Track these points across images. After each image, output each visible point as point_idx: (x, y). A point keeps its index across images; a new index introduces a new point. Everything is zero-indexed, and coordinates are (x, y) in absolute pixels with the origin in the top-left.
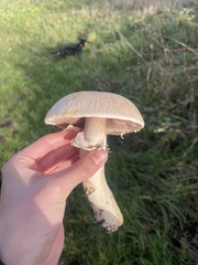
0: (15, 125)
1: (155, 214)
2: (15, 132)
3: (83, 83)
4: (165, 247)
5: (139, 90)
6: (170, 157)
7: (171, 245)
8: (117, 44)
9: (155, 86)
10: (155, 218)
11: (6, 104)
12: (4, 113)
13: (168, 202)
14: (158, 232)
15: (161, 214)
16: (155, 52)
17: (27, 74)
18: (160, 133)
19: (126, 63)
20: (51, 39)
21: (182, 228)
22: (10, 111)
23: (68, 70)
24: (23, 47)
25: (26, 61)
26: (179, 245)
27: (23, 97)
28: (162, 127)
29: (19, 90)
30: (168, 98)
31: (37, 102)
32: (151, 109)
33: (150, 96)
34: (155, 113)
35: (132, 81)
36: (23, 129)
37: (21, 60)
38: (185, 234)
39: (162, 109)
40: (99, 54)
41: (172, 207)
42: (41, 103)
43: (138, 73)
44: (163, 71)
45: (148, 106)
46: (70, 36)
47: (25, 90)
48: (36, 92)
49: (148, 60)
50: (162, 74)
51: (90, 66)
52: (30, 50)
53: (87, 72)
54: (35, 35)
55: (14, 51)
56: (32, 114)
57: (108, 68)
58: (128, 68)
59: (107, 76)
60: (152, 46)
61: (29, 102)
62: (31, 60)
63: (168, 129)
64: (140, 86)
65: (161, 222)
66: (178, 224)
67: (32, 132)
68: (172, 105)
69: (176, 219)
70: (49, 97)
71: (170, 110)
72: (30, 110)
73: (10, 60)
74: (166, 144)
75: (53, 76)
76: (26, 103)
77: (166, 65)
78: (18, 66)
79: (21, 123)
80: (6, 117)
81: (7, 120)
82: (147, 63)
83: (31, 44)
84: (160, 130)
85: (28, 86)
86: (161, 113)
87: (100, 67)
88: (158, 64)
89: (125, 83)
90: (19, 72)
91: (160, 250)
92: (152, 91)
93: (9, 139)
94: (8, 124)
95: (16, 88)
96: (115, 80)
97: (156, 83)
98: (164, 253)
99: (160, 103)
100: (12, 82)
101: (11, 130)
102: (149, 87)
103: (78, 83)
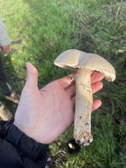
0: (24, 42)
1: (107, 105)
2: (24, 48)
3: (70, 15)
4: (110, 123)
5: (109, 23)
6: (123, 71)
7: (114, 122)
9: (121, 21)
10: (106, 107)
11: (18, 28)
12: (17, 34)
13: (116, 98)
15: (111, 105)
17: (32, 7)
19: (102, 3)
21: (122, 114)
22: (20, 33)
23: (60, 5)
26: (119, 123)
27: (29, 24)
29: (26, 19)
31: (38, 28)
32: (115, 38)
33: (117, 28)
34: (118, 41)
35: (105, 16)
36: (29, 46)
38: (124, 117)
39: (123, 38)
41: (119, 102)
42: (41, 29)
43: (110, 10)
45: (114, 36)
47: (30, 19)
48: (38, 22)
53: (73, 7)
56: (34, 36)
57: (89, 5)
58: (103, 6)
59: (87, 12)
61: (33, 28)
64: (110, 20)
65: (110, 110)
66: (121, 112)
67: (34, 48)
69: (119, 109)
70: (46, 25)
72: (33, 33)
75: (49, 9)
76: (30, 29)
79: (27, 41)
80: (18, 36)
81: (19, 39)
82: (118, 4)
84: (120, 51)
85: (32, 16)
86: (122, 41)
87: (83, 5)
89: (100, 18)
90: (26, 6)
91: (107, 124)
92: (118, 25)
93: (20, 52)
94: (19, 42)
95: (24, 17)
96: (93, 15)
97: (122, 18)
98: (109, 126)
99: (123, 34)
100: (22, 12)
101: (22, 46)
102: (117, 21)
103: (66, 16)
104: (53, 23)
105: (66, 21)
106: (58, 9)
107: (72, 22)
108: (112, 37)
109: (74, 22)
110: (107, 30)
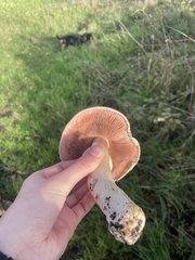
0: (16, 115)
1: (153, 203)
2: (16, 122)
3: (83, 73)
4: (162, 234)
5: (139, 81)
6: (169, 148)
7: (169, 233)
8: (117, 35)
9: (155, 77)
10: (152, 207)
11: (6, 93)
12: (5, 103)
13: (165, 191)
14: (156, 220)
15: (159, 203)
16: (156, 43)
17: (27, 65)
18: (160, 123)
19: (127, 54)
20: (51, 29)
21: (179, 217)
22: (10, 100)
23: (68, 60)
24: (23, 37)
25: (26, 51)
26: (176, 233)
27: (23, 87)
28: (162, 117)
29: (19, 80)
30: (168, 89)
31: (37, 92)
32: (151, 100)
33: (151, 87)
34: (155, 104)
35: (132, 72)
36: (24, 119)
37: (22, 50)
38: (182, 222)
39: (162, 100)
40: (99, 45)
41: (171, 197)
42: (41, 94)
43: (139, 64)
44: (164, 62)
45: (148, 97)
46: (70, 26)
47: (25, 80)
48: (37, 83)
49: (149, 51)
50: (163, 64)
51: (90, 56)
52: (30, 40)
53: (87, 62)
54: (35, 25)
55: (14, 41)
56: (32, 104)
57: (108, 58)
58: (129, 59)
59: (107, 67)
60: (153, 37)
61: (29, 93)
62: (31, 50)
63: (167, 120)
64: (140, 77)
65: (159, 211)
66: (176, 213)
67: (32, 122)
68: (172, 96)
69: (173, 208)
70: (49, 88)
71: (170, 102)
72: (30, 100)
73: (10, 50)
74: (166, 135)
75: (53, 66)
76: (26, 94)
77: (167, 55)
78: (18, 56)
79: (21, 113)
80: (6, 106)
81: (8, 109)
82: (148, 54)
83: (32, 35)
84: (160, 119)
85: (28, 76)
86: (161, 104)
87: (100, 58)
88: (159, 55)
89: (125, 74)
90: (19, 63)
91: (158, 237)
92: (153, 82)
93: (9, 129)
94: (9, 114)
95: (16, 78)
96: (115, 71)
97: (156, 74)
98: (162, 240)
99: (160, 94)
100: (12, 72)
101: (12, 120)
102: (150, 78)
103: (78, 74)
104: (59, 84)
105: (78, 81)
106: (65, 66)
107: (87, 82)
108: (145, 100)
109: (90, 82)
110: (138, 90)
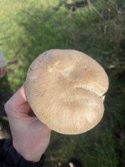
0: (20, 63)
2: (20, 67)
3: (63, 35)
4: (110, 137)
5: (100, 40)
6: (118, 84)
7: (114, 136)
8: (86, 8)
9: (110, 37)
11: (14, 49)
12: (13, 55)
13: (114, 111)
14: (107, 129)
15: (109, 119)
16: (111, 13)
17: (27, 29)
18: (112, 69)
19: (92, 21)
20: (42, 6)
21: (122, 127)
23: (53, 27)
24: (24, 11)
25: (26, 21)
26: (119, 137)
27: (24, 45)
28: (113, 64)
29: (22, 40)
30: (118, 45)
31: (33, 48)
32: (106, 53)
33: (107, 44)
34: (110, 55)
35: (95, 34)
37: (23, 20)
38: (123, 131)
39: (114, 52)
40: (74, 15)
41: (116, 115)
42: (36, 49)
43: (100, 28)
44: (117, 27)
45: (105, 50)
46: (54, 3)
47: (26, 40)
48: (33, 42)
49: (107, 19)
50: (116, 28)
51: (67, 23)
52: (28, 13)
53: (65, 27)
54: (31, 3)
55: (18, 14)
56: (30, 56)
57: (80, 25)
58: (93, 25)
59: (78, 31)
60: (109, 10)
61: (29, 48)
62: (29, 20)
63: (116, 66)
64: (100, 37)
65: (109, 123)
66: (119, 125)
68: (121, 50)
69: (118, 122)
70: (40, 45)
71: (119, 54)
72: (29, 53)
73: (16, 20)
74: (116, 76)
75: (43, 31)
76: (26, 49)
77: (118, 22)
78: (21, 24)
79: (23, 61)
80: (14, 57)
81: (15, 59)
82: (106, 22)
83: (29, 9)
84: (112, 67)
85: (28, 37)
86: (113, 55)
87: (74, 25)
88: (113, 22)
89: (90, 35)
90: (22, 28)
91: (107, 139)
92: (109, 41)
93: (16, 71)
94: (16, 62)
95: (20, 39)
96: (84, 33)
97: (111, 35)
98: (110, 141)
99: (113, 48)
100: (17, 35)
101: (18, 66)
102: (107, 38)
103: (59, 35)
104: (47, 42)
105: (59, 40)
106: (51, 30)
107: (65, 41)
108: (103, 53)
109: (67, 41)
110: (98, 46)
